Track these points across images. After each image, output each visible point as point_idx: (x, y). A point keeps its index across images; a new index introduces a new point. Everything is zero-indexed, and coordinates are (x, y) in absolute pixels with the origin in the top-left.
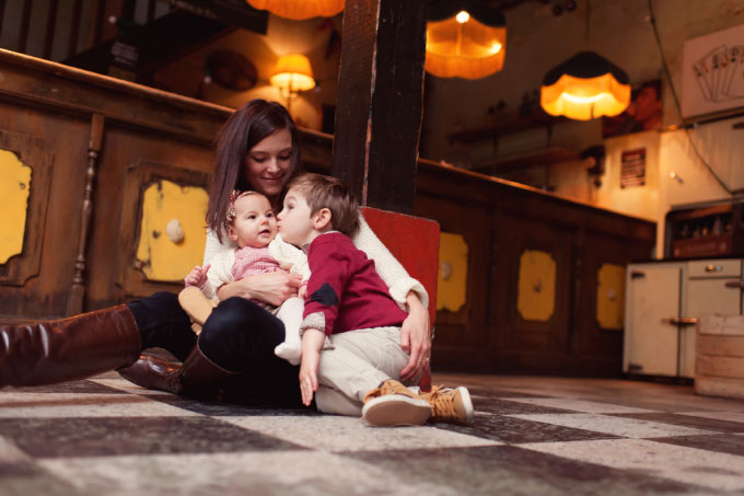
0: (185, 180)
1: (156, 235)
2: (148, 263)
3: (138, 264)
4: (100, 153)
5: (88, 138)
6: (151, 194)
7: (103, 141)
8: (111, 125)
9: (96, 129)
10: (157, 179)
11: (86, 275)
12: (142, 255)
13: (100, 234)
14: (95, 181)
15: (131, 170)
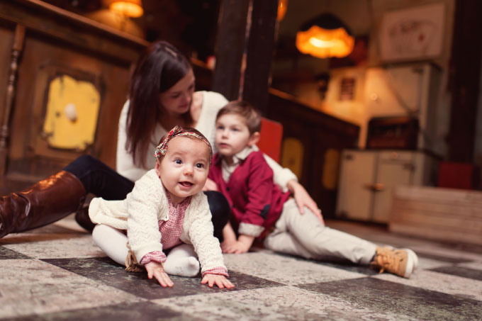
0: (80, 77)
1: (58, 115)
2: (51, 135)
3: (44, 135)
4: (21, 54)
5: (13, 42)
6: (56, 85)
7: (24, 45)
8: (30, 34)
9: (19, 35)
10: (60, 75)
11: (8, 141)
12: (48, 127)
13: (19, 111)
14: (17, 74)
15: (42, 68)
